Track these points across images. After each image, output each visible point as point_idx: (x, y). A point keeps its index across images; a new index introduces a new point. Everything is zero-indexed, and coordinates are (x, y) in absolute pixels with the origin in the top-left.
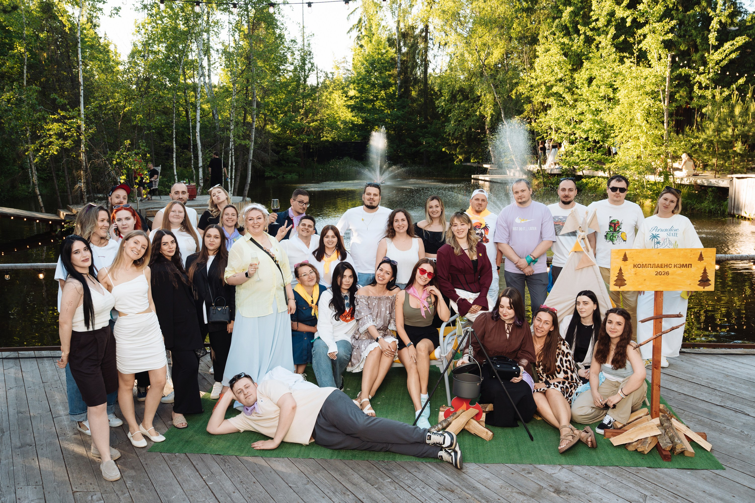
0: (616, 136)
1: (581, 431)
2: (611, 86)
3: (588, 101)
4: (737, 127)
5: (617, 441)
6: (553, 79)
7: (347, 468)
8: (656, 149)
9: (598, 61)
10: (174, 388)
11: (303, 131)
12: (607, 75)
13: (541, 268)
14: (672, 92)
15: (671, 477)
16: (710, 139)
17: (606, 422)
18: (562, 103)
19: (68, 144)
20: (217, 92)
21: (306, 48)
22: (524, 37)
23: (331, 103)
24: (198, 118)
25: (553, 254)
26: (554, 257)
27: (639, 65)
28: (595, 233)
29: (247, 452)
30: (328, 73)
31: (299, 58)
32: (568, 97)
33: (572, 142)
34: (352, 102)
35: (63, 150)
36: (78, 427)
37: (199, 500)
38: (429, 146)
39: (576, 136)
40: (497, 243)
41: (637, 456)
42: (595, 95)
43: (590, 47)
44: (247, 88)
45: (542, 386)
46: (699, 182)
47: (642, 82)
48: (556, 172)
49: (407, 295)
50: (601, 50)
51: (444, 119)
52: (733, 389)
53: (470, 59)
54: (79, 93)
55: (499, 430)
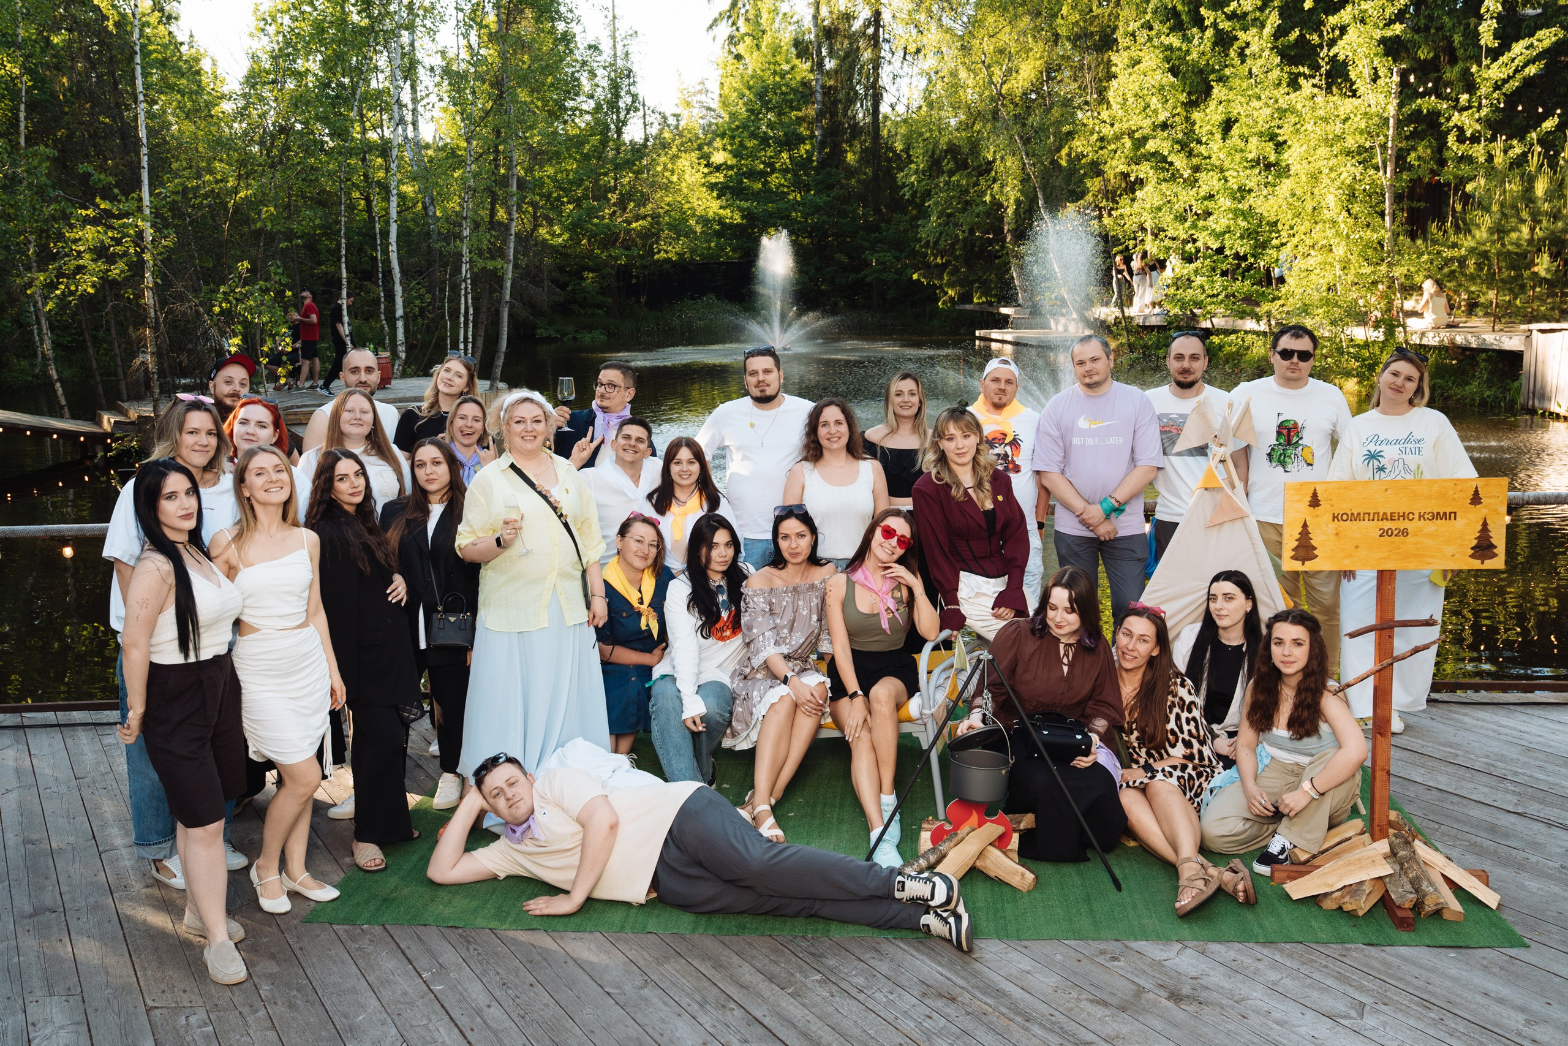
0: (1283, 245)
1: (1223, 869)
2: (1272, 137)
3: (1222, 171)
4: (1540, 222)
5: (1298, 889)
6: (1147, 123)
7: (727, 952)
8: (1367, 270)
9: (1244, 85)
10: (356, 787)
11: (616, 240)
12: (1262, 114)
13: (1132, 524)
14: (1401, 149)
15: (1415, 963)
16: (1484, 248)
17: (1274, 848)
18: (1167, 175)
19: (117, 270)
20: (431, 160)
21: (620, 63)
22: (1086, 35)
23: (675, 178)
24: (394, 214)
25: (1157, 494)
26: (1159, 500)
27: (1331, 93)
28: (1247, 449)
29: (515, 921)
30: (668, 115)
31: (605, 83)
32: (1179, 162)
33: (1189, 259)
34: (719, 178)
35: (107, 284)
36: (154, 871)
37: (414, 1023)
38: (884, 270)
39: (1199, 244)
40: (1038, 473)
41: (1342, 922)
42: (1238, 157)
43: (1227, 55)
44: (496, 147)
45: (1138, 775)
46: (1459, 340)
47: (1338, 128)
48: (1154, 321)
49: (851, 585)
50: (1249, 61)
51: (914, 212)
52: (1542, 777)
53: (970, 82)
54: (139, 161)
55: (1048, 870)
